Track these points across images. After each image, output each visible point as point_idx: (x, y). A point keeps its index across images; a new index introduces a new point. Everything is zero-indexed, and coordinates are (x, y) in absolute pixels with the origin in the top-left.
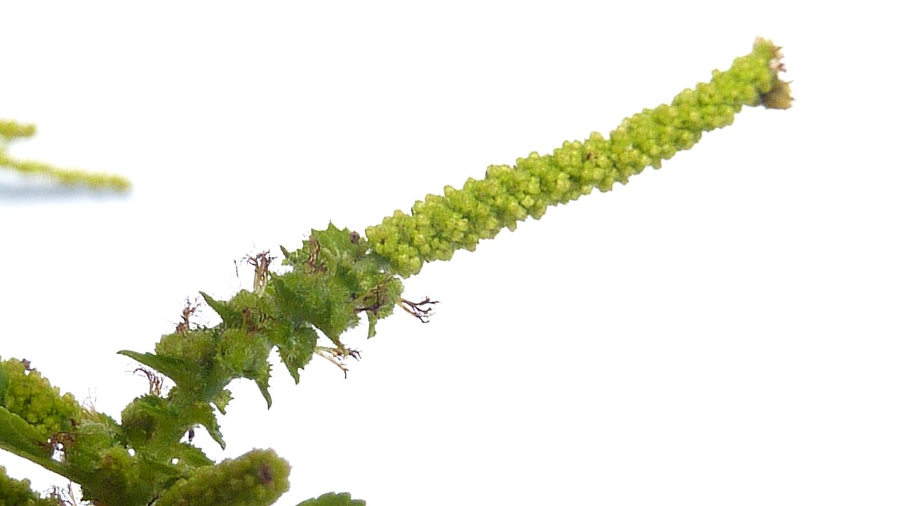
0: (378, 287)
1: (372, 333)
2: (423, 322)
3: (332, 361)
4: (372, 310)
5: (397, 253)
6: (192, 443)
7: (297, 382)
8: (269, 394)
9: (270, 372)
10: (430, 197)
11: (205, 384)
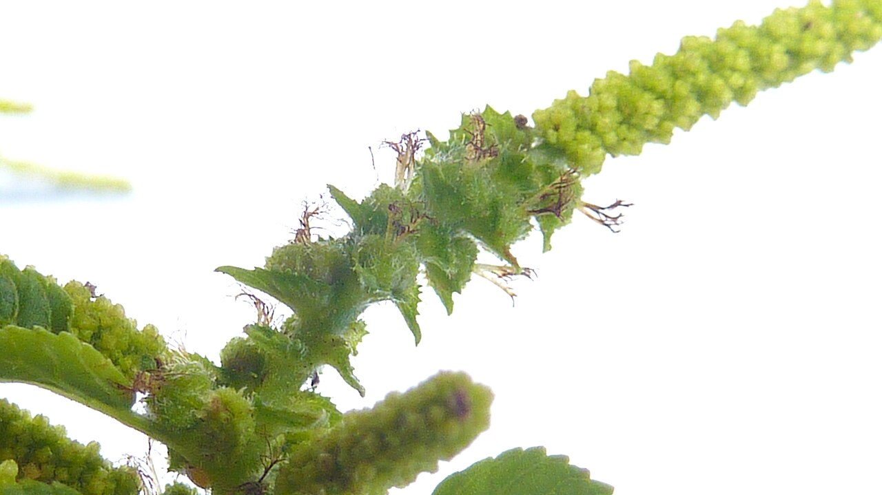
0: (561, 179)
1: (547, 247)
2: (614, 232)
3: (496, 283)
4: (553, 212)
5: (575, 142)
6: (317, 391)
7: (450, 311)
8: (418, 325)
9: (420, 296)
10: (612, 75)
11: (335, 311)
